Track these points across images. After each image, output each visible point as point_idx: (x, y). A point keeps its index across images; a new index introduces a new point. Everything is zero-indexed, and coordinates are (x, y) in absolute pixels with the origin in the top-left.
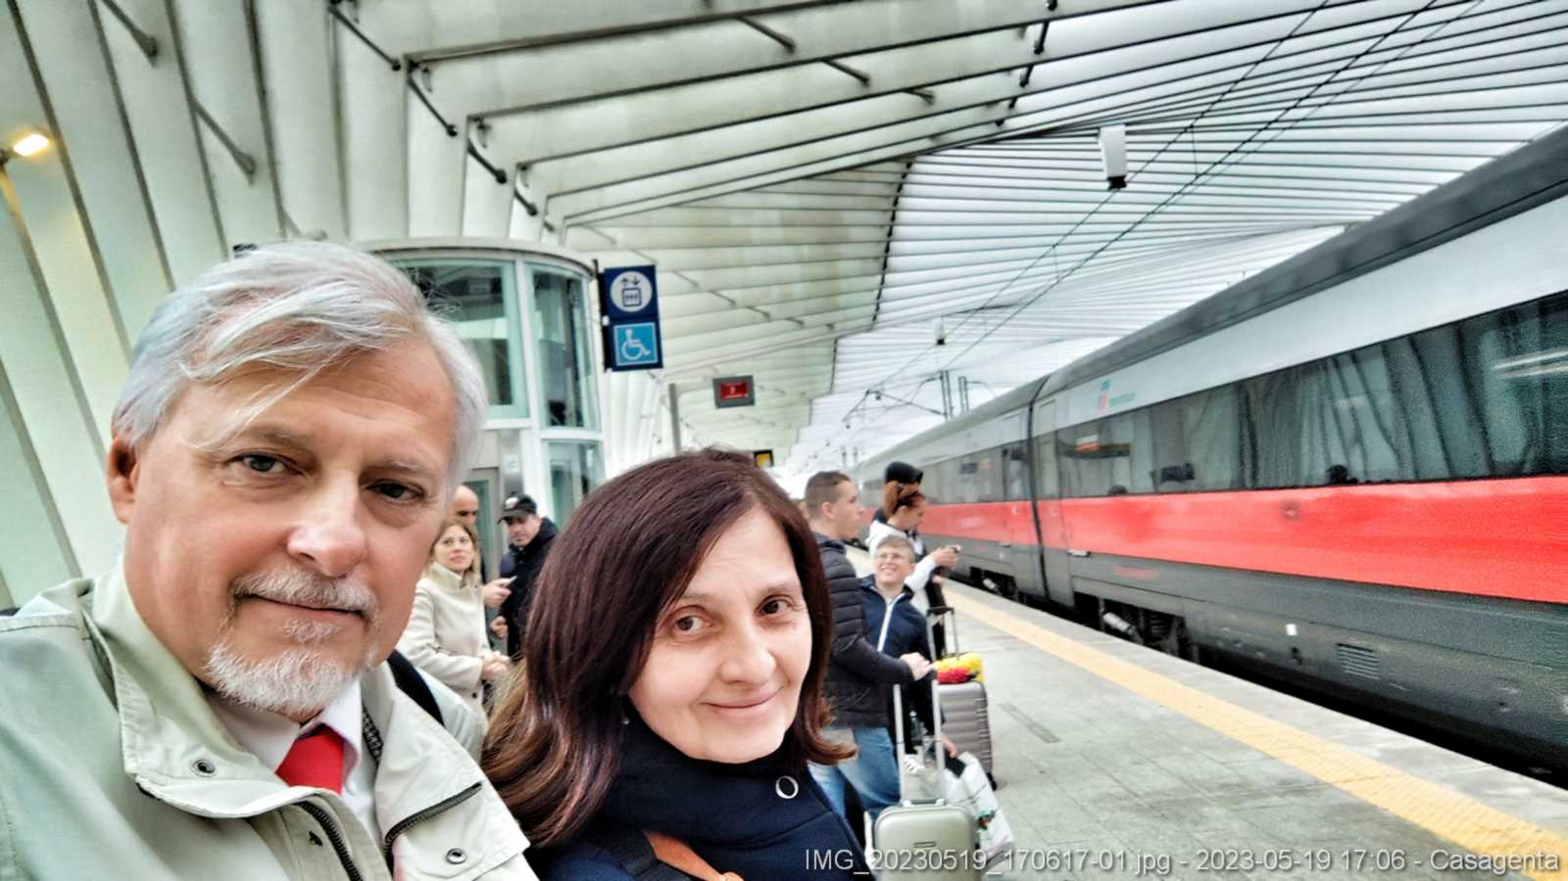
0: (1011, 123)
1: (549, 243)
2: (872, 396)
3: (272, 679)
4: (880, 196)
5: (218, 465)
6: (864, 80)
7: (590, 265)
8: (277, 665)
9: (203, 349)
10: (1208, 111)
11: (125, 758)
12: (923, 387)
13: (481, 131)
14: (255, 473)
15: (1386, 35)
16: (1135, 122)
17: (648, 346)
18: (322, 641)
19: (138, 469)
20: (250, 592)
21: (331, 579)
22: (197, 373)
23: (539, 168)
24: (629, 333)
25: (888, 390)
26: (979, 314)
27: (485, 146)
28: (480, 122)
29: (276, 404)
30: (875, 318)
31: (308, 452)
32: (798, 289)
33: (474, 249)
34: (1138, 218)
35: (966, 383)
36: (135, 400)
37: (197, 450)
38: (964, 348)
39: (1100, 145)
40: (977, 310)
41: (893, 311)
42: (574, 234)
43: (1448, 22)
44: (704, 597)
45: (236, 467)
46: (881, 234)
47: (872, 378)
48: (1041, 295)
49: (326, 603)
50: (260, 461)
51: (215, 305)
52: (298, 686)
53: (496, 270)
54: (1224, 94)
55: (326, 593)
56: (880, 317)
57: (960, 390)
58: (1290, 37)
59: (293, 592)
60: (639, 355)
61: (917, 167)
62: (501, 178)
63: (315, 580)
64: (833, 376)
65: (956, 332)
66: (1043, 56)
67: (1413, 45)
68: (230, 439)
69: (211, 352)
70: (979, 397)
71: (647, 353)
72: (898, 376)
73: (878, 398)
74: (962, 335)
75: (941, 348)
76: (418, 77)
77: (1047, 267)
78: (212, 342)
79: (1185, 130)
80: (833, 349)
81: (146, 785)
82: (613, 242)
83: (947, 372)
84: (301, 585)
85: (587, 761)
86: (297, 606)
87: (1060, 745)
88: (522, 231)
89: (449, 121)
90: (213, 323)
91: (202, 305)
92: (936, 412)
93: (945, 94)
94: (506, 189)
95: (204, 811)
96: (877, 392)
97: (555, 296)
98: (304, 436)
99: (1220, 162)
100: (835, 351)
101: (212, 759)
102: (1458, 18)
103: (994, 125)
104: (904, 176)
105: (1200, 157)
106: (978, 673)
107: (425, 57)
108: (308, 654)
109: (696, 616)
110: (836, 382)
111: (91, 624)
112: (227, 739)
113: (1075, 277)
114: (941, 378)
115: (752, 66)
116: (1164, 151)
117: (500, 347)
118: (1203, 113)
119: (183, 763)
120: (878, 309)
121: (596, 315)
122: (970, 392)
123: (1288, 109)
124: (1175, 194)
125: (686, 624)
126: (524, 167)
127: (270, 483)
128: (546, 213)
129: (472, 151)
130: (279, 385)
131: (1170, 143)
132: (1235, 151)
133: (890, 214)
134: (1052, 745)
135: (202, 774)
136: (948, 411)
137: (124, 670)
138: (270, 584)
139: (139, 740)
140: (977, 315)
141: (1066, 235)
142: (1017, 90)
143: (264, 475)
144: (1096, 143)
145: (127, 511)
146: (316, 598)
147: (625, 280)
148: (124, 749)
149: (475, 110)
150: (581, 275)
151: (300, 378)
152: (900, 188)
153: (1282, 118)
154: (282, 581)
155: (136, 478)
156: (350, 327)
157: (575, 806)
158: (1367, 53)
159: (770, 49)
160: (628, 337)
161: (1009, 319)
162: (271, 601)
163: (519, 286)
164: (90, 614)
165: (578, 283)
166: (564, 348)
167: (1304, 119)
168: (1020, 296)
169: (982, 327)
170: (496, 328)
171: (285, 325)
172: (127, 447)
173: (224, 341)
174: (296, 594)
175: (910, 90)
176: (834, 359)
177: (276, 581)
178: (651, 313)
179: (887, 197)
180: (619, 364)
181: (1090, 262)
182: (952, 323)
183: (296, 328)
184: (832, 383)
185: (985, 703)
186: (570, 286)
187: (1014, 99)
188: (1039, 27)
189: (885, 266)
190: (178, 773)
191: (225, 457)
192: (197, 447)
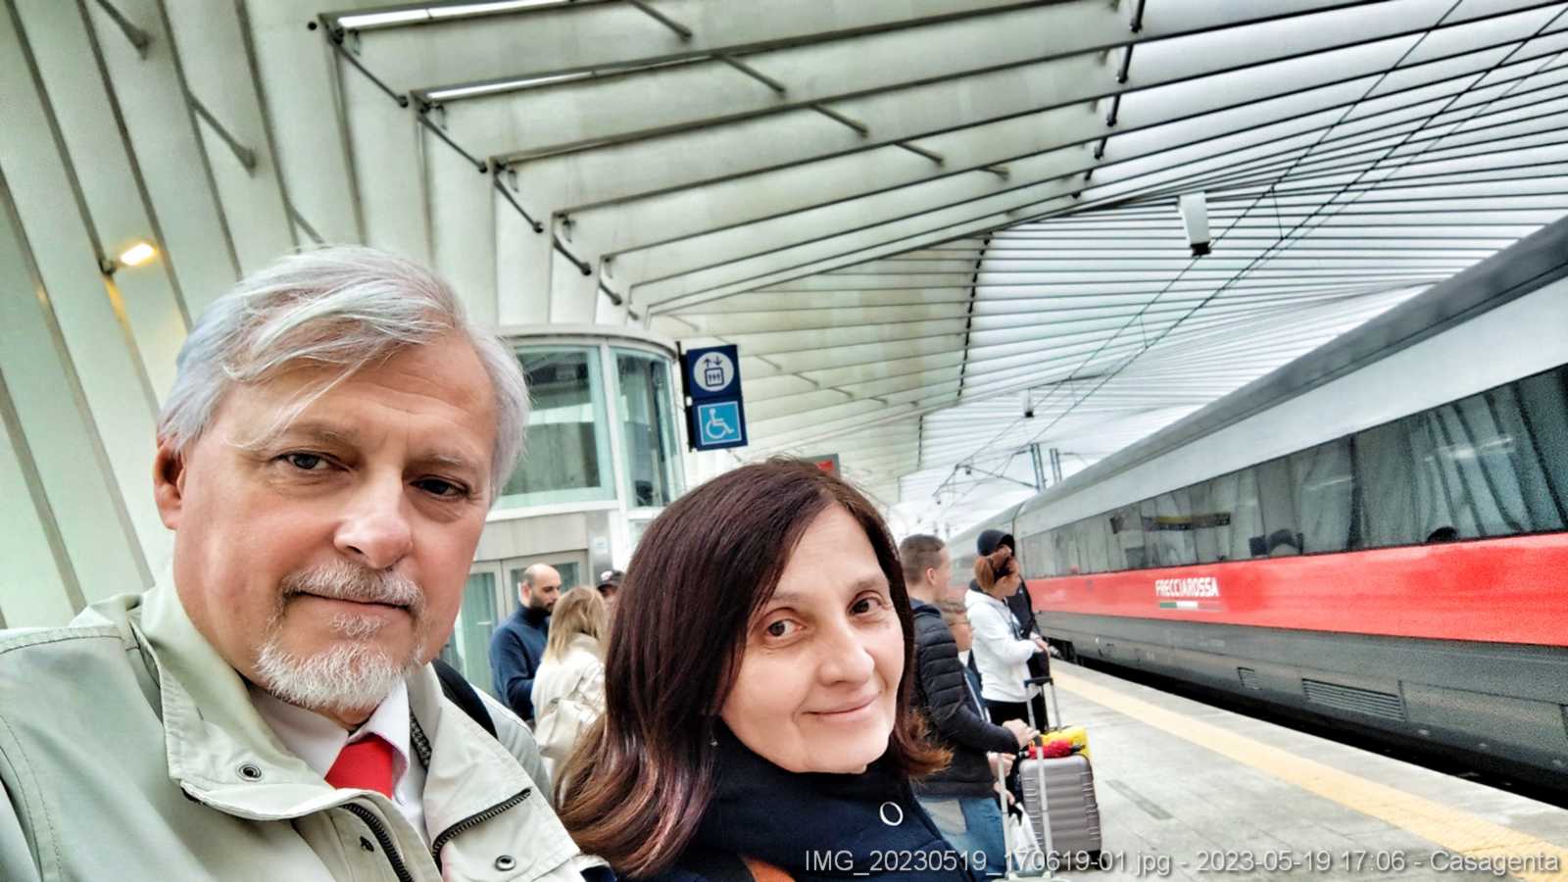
0: (1088, 195)
1: (635, 329)
2: (962, 471)
3: (321, 674)
4: (959, 273)
5: (263, 464)
6: (937, 160)
7: (674, 347)
8: (326, 659)
9: (247, 348)
10: (1286, 176)
11: (170, 764)
12: (1013, 460)
13: (565, 227)
14: (300, 470)
15: (1459, 95)
16: (1215, 189)
17: (731, 424)
18: (371, 635)
19: (185, 473)
20: (299, 589)
21: (378, 572)
22: (240, 374)
23: (621, 259)
24: (713, 412)
25: (977, 464)
26: (1067, 385)
27: (570, 241)
28: (564, 217)
29: (319, 401)
30: (960, 393)
31: (353, 448)
32: (881, 368)
33: (560, 336)
34: (1221, 284)
35: (1057, 455)
36: (180, 406)
37: (242, 450)
38: (1053, 420)
39: (1181, 213)
40: (1063, 381)
41: (979, 385)
42: (656, 321)
43: (1525, 77)
44: (794, 596)
45: (280, 465)
46: (963, 310)
47: (961, 453)
48: (1126, 365)
49: (375, 596)
50: (304, 460)
51: (256, 308)
52: (348, 680)
53: (582, 355)
54: (1300, 158)
55: (373, 586)
56: (965, 392)
57: (1053, 463)
58: (1363, 100)
59: (341, 585)
60: (724, 433)
61: (994, 243)
62: (586, 271)
63: (361, 573)
64: (920, 453)
65: (1043, 403)
66: (1116, 128)
67: (1490, 102)
68: (275, 437)
69: (254, 350)
70: (1071, 468)
71: (731, 431)
72: (987, 450)
73: (968, 473)
74: (1049, 407)
75: (1030, 422)
76: (504, 179)
77: (1134, 337)
78: (254, 343)
79: (1264, 195)
80: (918, 427)
81: (190, 790)
82: (696, 328)
83: (1038, 445)
84: (348, 578)
85: (679, 787)
86: (344, 600)
87: (1172, 822)
88: (608, 318)
89: (535, 219)
90: (255, 325)
91: (244, 309)
92: (1029, 485)
93: (1020, 170)
94: (591, 280)
95: (247, 813)
96: (967, 466)
97: (640, 379)
98: (348, 432)
99: (1301, 226)
100: (921, 428)
101: (258, 763)
102: (1536, 73)
103: (1071, 197)
104: (982, 252)
105: (1284, 221)
106: (1083, 747)
107: (511, 159)
108: (357, 647)
109: (787, 620)
110: (923, 458)
111: (139, 634)
112: (274, 744)
113: (1162, 346)
114: (1032, 450)
115: (827, 152)
116: (1244, 216)
117: (587, 431)
118: (1281, 178)
119: (229, 769)
120: (962, 384)
121: (680, 395)
122: (1062, 465)
123: (1366, 171)
124: (1257, 259)
125: (777, 629)
126: (608, 259)
127: (316, 479)
128: (630, 302)
129: (557, 246)
130: (322, 382)
131: (1249, 208)
132: (1316, 214)
133: (969, 291)
134: (1164, 823)
135: (248, 778)
136: (1041, 484)
137: (171, 677)
138: (318, 580)
139: (184, 747)
140: (1063, 386)
141: (1149, 304)
142: (1092, 162)
143: (309, 472)
144: (1176, 211)
145: (173, 517)
146: (363, 591)
147: (707, 361)
148: (169, 755)
149: (560, 207)
150: (663, 357)
151: (342, 374)
152: (979, 264)
153: (1360, 180)
154: (329, 575)
155: (183, 483)
156: (393, 322)
157: (669, 833)
158: (1441, 113)
159: (843, 136)
160: (712, 417)
161: (1096, 389)
162: (319, 596)
163: (604, 370)
164: (139, 626)
165: (662, 365)
166: (649, 430)
167: (1385, 180)
168: (1107, 366)
169: (1070, 399)
170: (584, 413)
171: (326, 322)
172: (173, 454)
173: (267, 340)
174: (343, 587)
175: (984, 168)
176: (920, 436)
177: (323, 576)
178: (734, 392)
179: (966, 273)
180: (704, 443)
181: (1174, 330)
182: (1038, 395)
183: (340, 324)
184: (920, 459)
185: (1091, 777)
186: (654, 368)
187: (1090, 171)
188: (1111, 100)
189: (967, 341)
190: (224, 779)
191: (270, 454)
192: (241, 446)
